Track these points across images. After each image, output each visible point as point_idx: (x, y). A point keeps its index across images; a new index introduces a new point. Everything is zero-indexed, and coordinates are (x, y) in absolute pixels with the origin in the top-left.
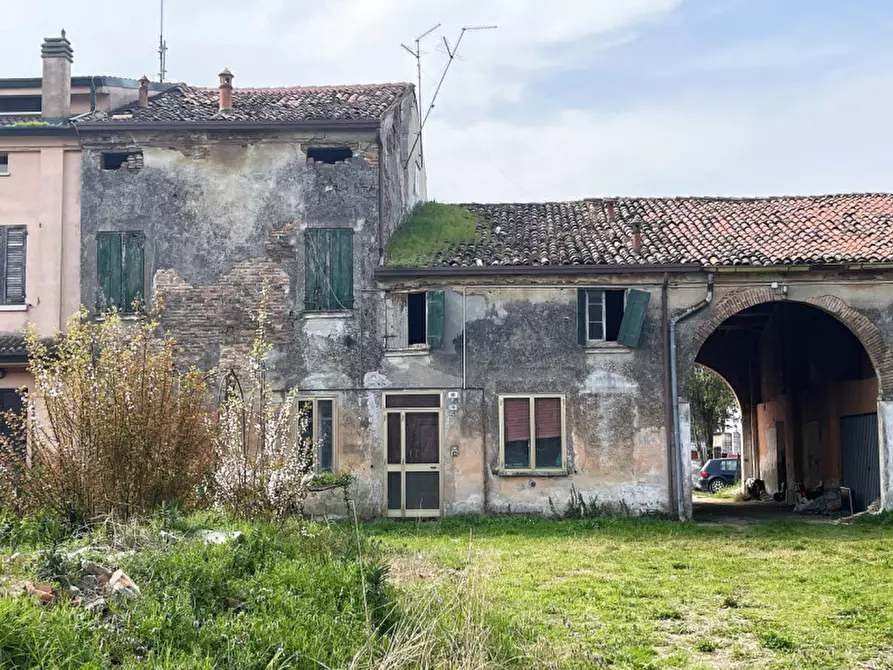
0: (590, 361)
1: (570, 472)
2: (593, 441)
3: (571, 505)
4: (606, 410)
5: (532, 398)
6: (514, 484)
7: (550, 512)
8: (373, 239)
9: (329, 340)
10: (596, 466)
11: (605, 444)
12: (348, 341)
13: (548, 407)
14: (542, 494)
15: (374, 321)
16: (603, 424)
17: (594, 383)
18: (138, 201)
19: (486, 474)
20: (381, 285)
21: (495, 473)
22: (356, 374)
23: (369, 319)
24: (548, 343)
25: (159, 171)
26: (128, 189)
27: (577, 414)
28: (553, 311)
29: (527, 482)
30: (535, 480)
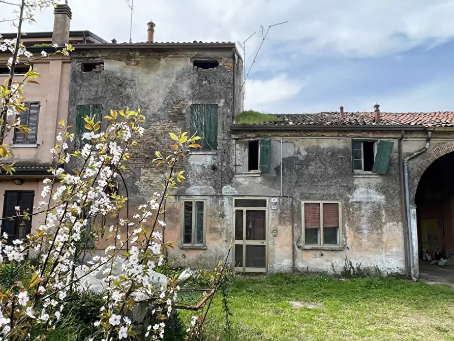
0: (356, 182)
1: (344, 248)
2: (358, 230)
3: (345, 268)
4: (366, 211)
5: (321, 203)
6: (311, 254)
7: (332, 272)
8: (229, 111)
9: (203, 167)
10: (361, 245)
11: (365, 232)
12: (214, 168)
13: (331, 209)
14: (328, 261)
15: (229, 157)
16: (364, 220)
17: (358, 195)
18: (100, 89)
19: (293, 247)
20: (233, 136)
21: (299, 247)
22: (218, 187)
23: (226, 155)
24: (331, 171)
25: (112, 72)
26: (94, 82)
27: (349, 213)
28: (334, 152)
29: (318, 253)
30: (323, 252)
